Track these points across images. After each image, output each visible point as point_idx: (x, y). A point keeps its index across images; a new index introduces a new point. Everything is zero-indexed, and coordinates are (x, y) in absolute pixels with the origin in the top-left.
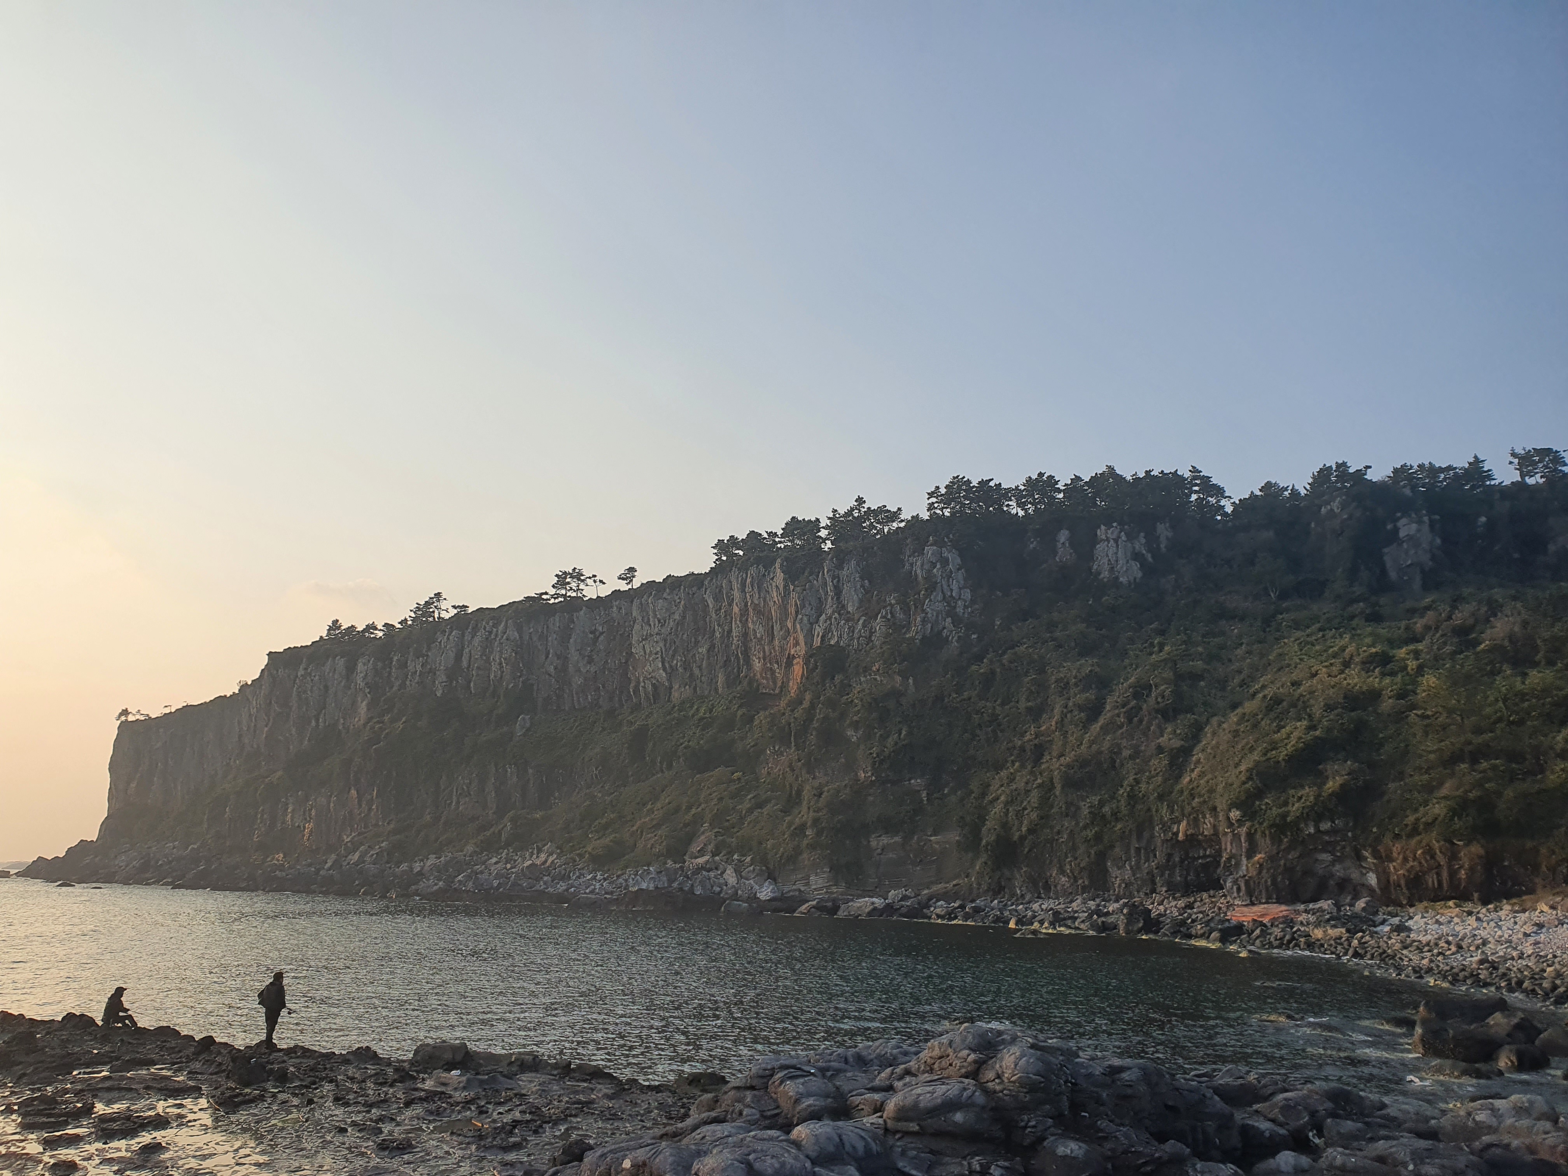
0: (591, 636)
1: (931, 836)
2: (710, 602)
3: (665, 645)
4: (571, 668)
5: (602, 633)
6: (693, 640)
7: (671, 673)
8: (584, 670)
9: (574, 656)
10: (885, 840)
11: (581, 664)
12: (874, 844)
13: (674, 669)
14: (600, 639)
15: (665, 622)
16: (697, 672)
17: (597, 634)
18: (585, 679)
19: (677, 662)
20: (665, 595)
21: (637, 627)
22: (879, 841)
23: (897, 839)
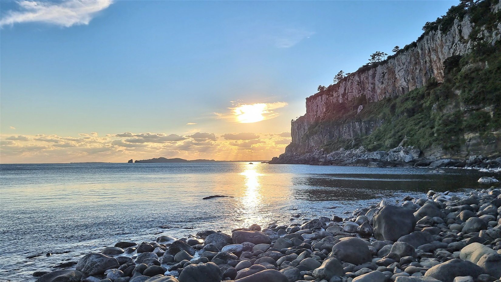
0: (383, 74)
1: (493, 131)
2: (420, 52)
3: (405, 72)
4: (376, 87)
5: (386, 72)
6: (415, 68)
7: (408, 82)
8: (381, 87)
9: (377, 82)
10: (471, 135)
11: (379, 85)
12: (466, 137)
13: (409, 81)
14: (386, 75)
15: (405, 63)
16: (416, 80)
17: (384, 73)
18: (381, 90)
19: (410, 77)
20: (405, 54)
21: (396, 68)
22: (468, 136)
23: (477, 134)
